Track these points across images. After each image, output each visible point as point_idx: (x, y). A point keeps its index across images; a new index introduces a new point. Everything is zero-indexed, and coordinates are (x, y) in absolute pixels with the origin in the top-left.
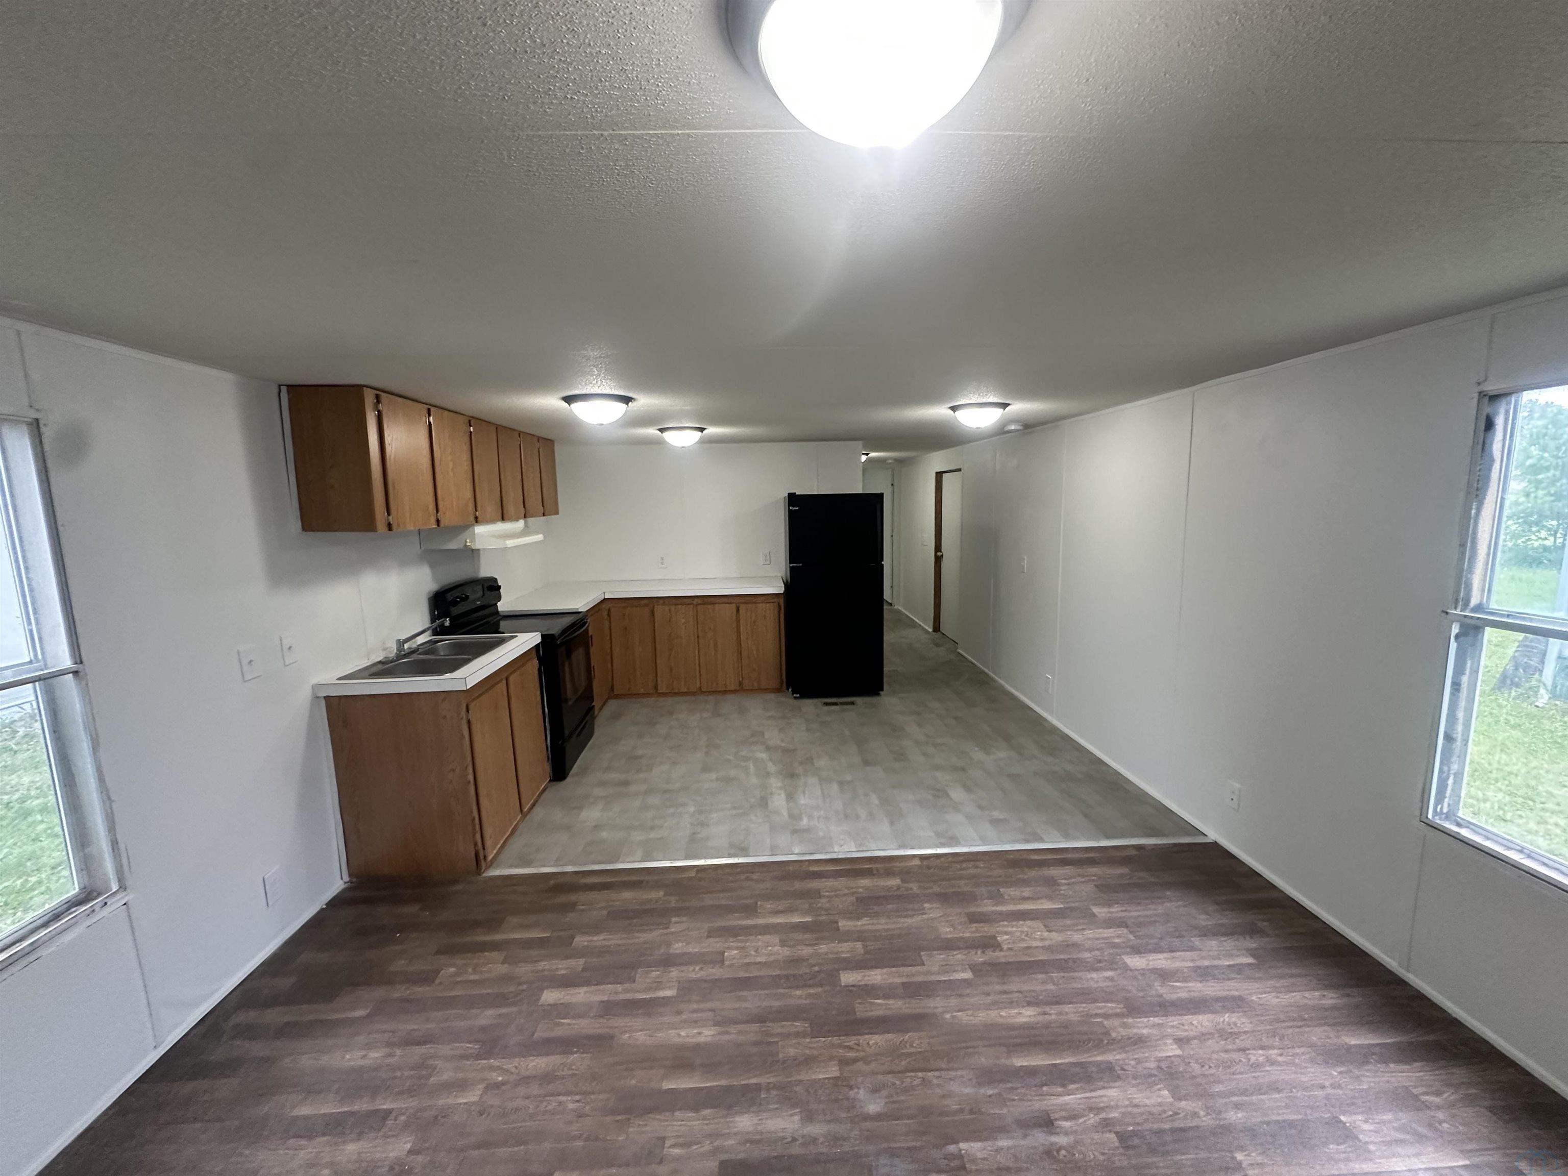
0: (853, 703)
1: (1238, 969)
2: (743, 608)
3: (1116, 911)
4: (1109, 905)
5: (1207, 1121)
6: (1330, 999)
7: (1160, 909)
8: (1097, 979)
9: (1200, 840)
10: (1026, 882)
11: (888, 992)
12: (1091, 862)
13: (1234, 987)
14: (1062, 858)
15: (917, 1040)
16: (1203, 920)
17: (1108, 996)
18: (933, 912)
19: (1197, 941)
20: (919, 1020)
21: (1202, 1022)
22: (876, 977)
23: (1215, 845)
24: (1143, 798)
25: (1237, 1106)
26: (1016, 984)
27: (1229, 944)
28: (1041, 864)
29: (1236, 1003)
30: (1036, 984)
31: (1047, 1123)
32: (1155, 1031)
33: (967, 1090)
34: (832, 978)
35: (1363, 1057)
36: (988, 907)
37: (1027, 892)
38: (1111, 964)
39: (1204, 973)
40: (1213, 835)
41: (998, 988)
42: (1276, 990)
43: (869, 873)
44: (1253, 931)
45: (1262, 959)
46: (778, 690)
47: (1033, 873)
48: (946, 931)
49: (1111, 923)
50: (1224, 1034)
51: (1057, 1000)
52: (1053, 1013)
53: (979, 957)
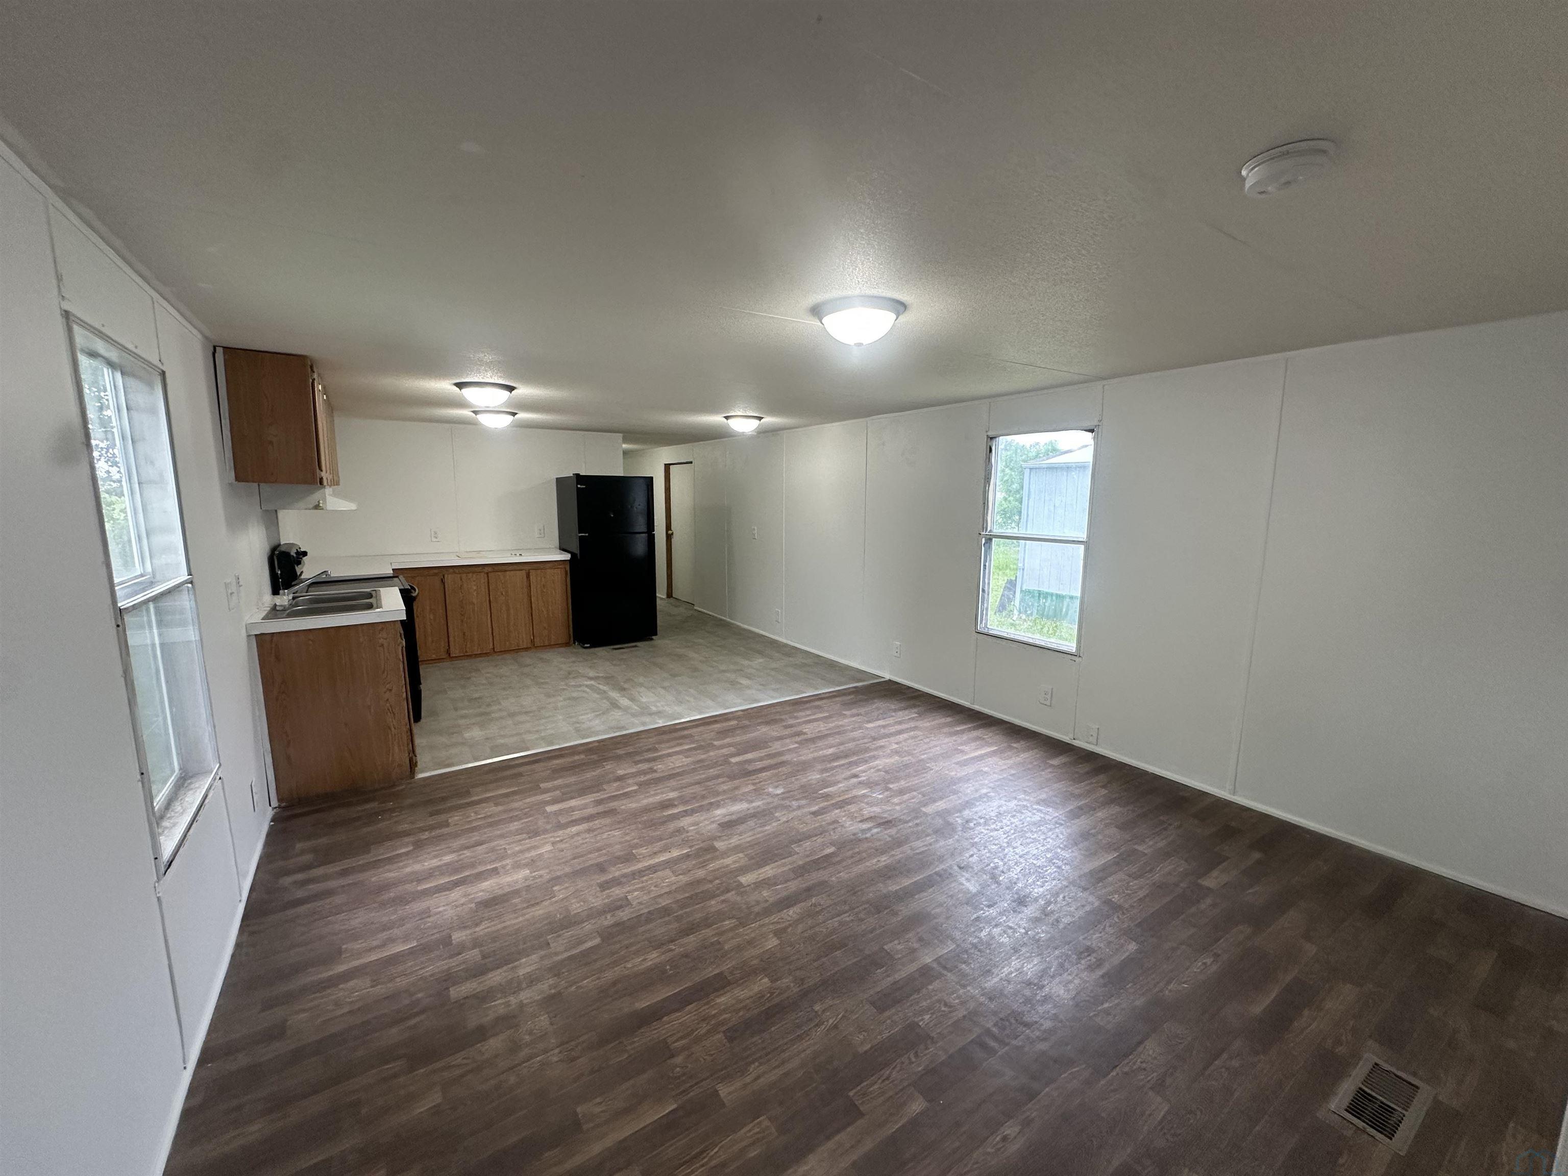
0: (636, 646)
1: (913, 719)
2: (532, 573)
3: (854, 711)
4: (850, 710)
5: (913, 760)
6: (949, 719)
7: (874, 707)
8: (856, 734)
9: (883, 680)
10: (807, 709)
11: (761, 759)
12: (835, 696)
13: (912, 724)
14: (819, 698)
15: (784, 770)
16: (893, 707)
17: (864, 738)
18: (764, 729)
19: (893, 714)
20: (783, 764)
21: (901, 737)
22: (749, 756)
23: (890, 680)
24: (848, 668)
25: (924, 754)
26: (820, 744)
27: (907, 712)
28: (807, 702)
29: (915, 728)
30: (831, 740)
31: (856, 776)
32: (887, 743)
33: (818, 776)
34: (726, 762)
35: (962, 732)
36: (791, 722)
37: (808, 712)
38: (860, 728)
39: (900, 723)
40: (887, 676)
41: (813, 746)
42: (929, 722)
43: (716, 722)
44: (915, 706)
45: (920, 714)
46: (567, 644)
47: (808, 705)
48: (775, 734)
49: (852, 716)
50: (913, 738)
51: (842, 744)
52: (842, 748)
53: (798, 739)
